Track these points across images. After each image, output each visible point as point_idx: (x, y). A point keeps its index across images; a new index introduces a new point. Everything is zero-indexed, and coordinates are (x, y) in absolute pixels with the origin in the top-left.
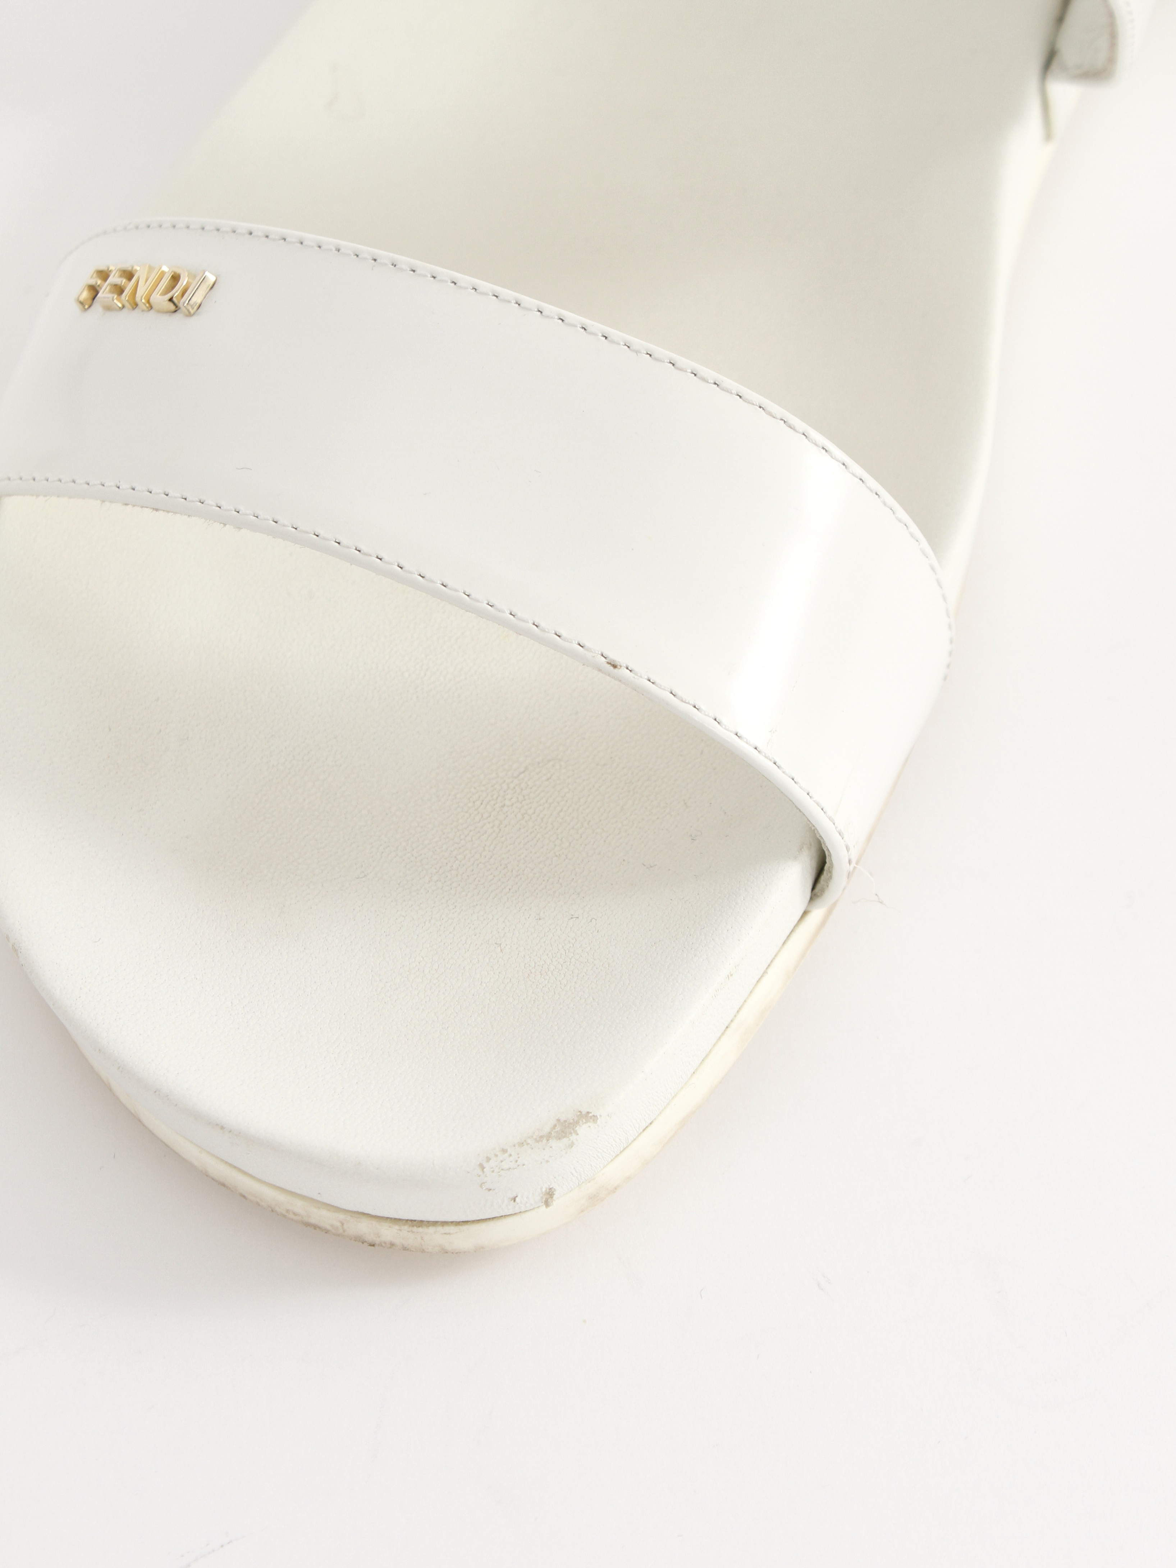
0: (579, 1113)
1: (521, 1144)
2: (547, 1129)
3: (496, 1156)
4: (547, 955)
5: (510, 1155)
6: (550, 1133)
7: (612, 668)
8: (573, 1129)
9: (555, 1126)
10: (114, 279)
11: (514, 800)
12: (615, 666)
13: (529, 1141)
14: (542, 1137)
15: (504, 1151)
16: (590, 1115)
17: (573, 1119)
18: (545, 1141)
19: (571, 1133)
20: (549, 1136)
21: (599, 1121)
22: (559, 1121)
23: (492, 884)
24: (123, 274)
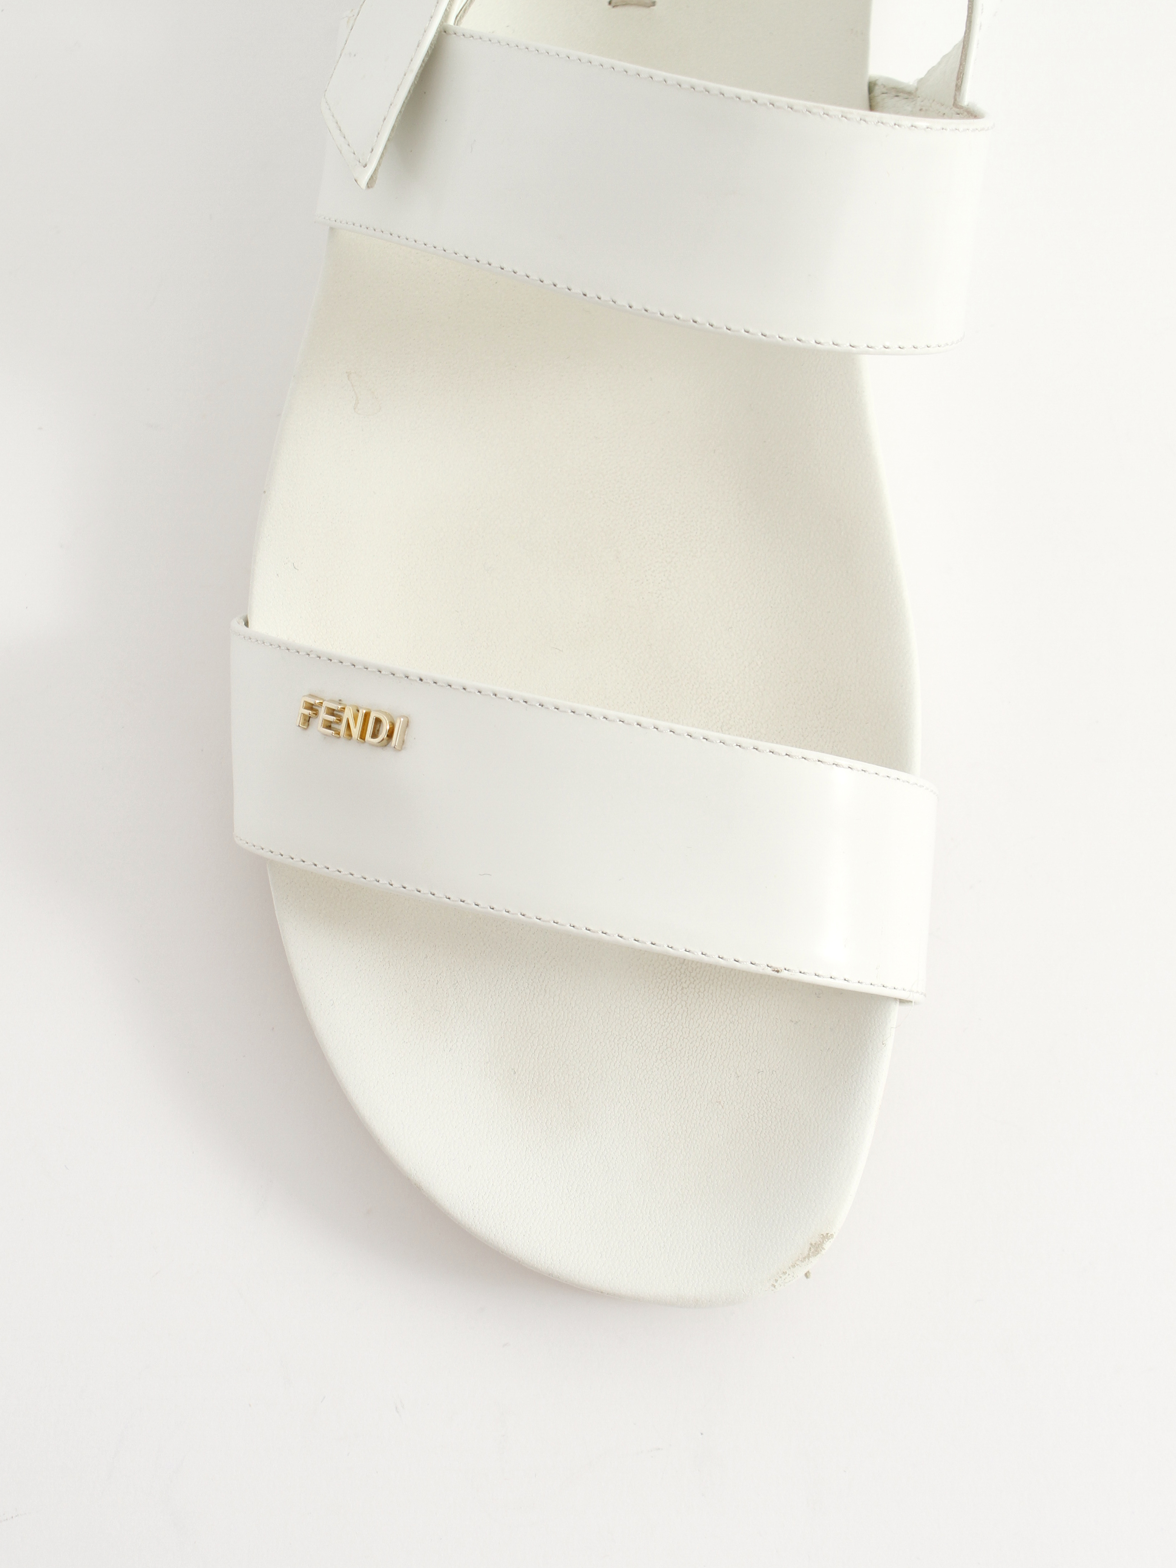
0: (822, 1236)
1: (793, 1266)
2: (806, 1253)
3: (781, 1277)
4: (754, 1105)
5: (789, 1275)
6: (809, 1254)
7: (776, 973)
8: (822, 1248)
9: (810, 1248)
10: (323, 715)
11: (688, 982)
12: (778, 971)
13: (798, 1263)
14: (804, 1258)
15: (785, 1273)
16: (829, 1235)
17: (820, 1241)
18: (807, 1260)
19: (821, 1250)
20: (808, 1256)
21: (835, 1236)
22: (811, 1244)
23: (697, 1054)
24: (332, 712)
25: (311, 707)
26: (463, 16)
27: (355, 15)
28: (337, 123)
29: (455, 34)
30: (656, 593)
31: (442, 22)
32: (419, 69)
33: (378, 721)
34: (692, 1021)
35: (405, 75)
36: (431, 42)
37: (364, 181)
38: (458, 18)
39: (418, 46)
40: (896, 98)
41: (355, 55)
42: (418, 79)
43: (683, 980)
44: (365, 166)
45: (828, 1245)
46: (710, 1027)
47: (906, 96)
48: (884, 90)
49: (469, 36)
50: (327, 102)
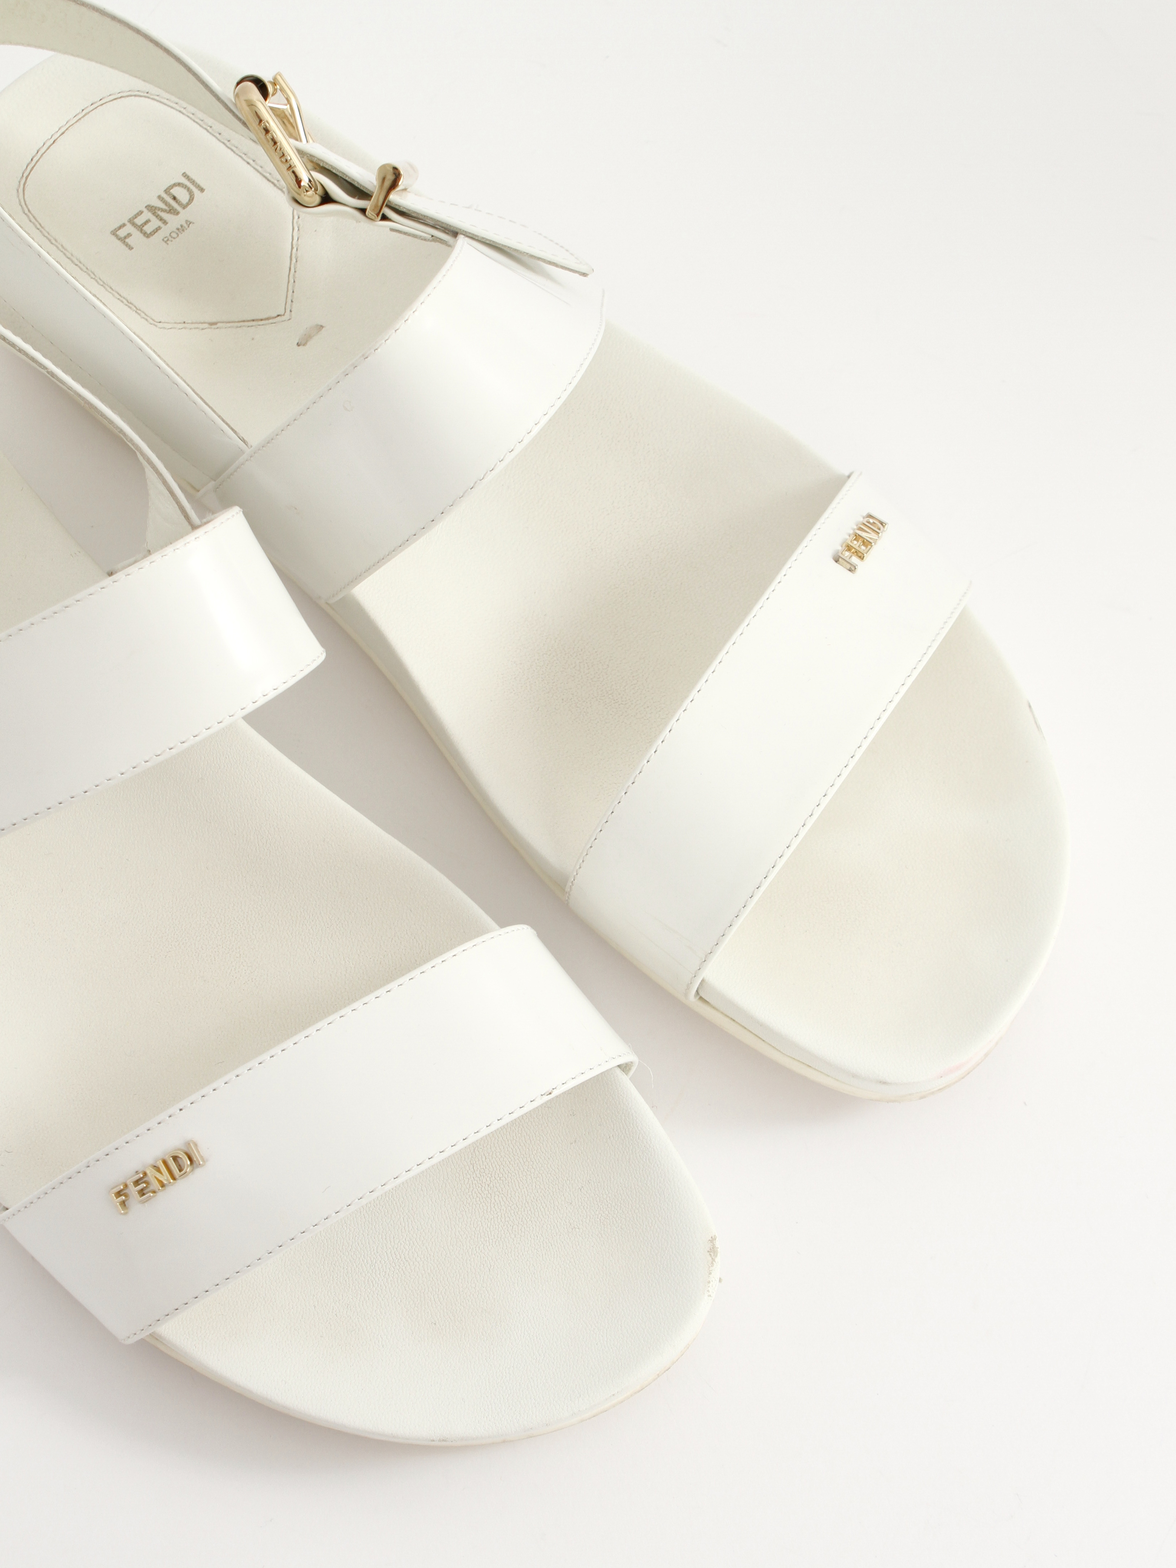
0: (710, 1241)
2: (710, 1259)
6: (712, 1259)
8: (716, 1248)
9: (710, 1254)
10: (133, 1190)
14: (712, 1263)
16: (713, 1237)
17: (711, 1245)
18: (714, 1262)
19: (717, 1250)
20: (713, 1260)
21: (717, 1236)
22: (708, 1252)
23: (534, 1214)
24: (137, 1183)
25: (119, 1194)
30: (249, 980)
33: (175, 1158)
34: (512, 1198)
43: (484, 1180)
45: (718, 1244)
46: (526, 1192)
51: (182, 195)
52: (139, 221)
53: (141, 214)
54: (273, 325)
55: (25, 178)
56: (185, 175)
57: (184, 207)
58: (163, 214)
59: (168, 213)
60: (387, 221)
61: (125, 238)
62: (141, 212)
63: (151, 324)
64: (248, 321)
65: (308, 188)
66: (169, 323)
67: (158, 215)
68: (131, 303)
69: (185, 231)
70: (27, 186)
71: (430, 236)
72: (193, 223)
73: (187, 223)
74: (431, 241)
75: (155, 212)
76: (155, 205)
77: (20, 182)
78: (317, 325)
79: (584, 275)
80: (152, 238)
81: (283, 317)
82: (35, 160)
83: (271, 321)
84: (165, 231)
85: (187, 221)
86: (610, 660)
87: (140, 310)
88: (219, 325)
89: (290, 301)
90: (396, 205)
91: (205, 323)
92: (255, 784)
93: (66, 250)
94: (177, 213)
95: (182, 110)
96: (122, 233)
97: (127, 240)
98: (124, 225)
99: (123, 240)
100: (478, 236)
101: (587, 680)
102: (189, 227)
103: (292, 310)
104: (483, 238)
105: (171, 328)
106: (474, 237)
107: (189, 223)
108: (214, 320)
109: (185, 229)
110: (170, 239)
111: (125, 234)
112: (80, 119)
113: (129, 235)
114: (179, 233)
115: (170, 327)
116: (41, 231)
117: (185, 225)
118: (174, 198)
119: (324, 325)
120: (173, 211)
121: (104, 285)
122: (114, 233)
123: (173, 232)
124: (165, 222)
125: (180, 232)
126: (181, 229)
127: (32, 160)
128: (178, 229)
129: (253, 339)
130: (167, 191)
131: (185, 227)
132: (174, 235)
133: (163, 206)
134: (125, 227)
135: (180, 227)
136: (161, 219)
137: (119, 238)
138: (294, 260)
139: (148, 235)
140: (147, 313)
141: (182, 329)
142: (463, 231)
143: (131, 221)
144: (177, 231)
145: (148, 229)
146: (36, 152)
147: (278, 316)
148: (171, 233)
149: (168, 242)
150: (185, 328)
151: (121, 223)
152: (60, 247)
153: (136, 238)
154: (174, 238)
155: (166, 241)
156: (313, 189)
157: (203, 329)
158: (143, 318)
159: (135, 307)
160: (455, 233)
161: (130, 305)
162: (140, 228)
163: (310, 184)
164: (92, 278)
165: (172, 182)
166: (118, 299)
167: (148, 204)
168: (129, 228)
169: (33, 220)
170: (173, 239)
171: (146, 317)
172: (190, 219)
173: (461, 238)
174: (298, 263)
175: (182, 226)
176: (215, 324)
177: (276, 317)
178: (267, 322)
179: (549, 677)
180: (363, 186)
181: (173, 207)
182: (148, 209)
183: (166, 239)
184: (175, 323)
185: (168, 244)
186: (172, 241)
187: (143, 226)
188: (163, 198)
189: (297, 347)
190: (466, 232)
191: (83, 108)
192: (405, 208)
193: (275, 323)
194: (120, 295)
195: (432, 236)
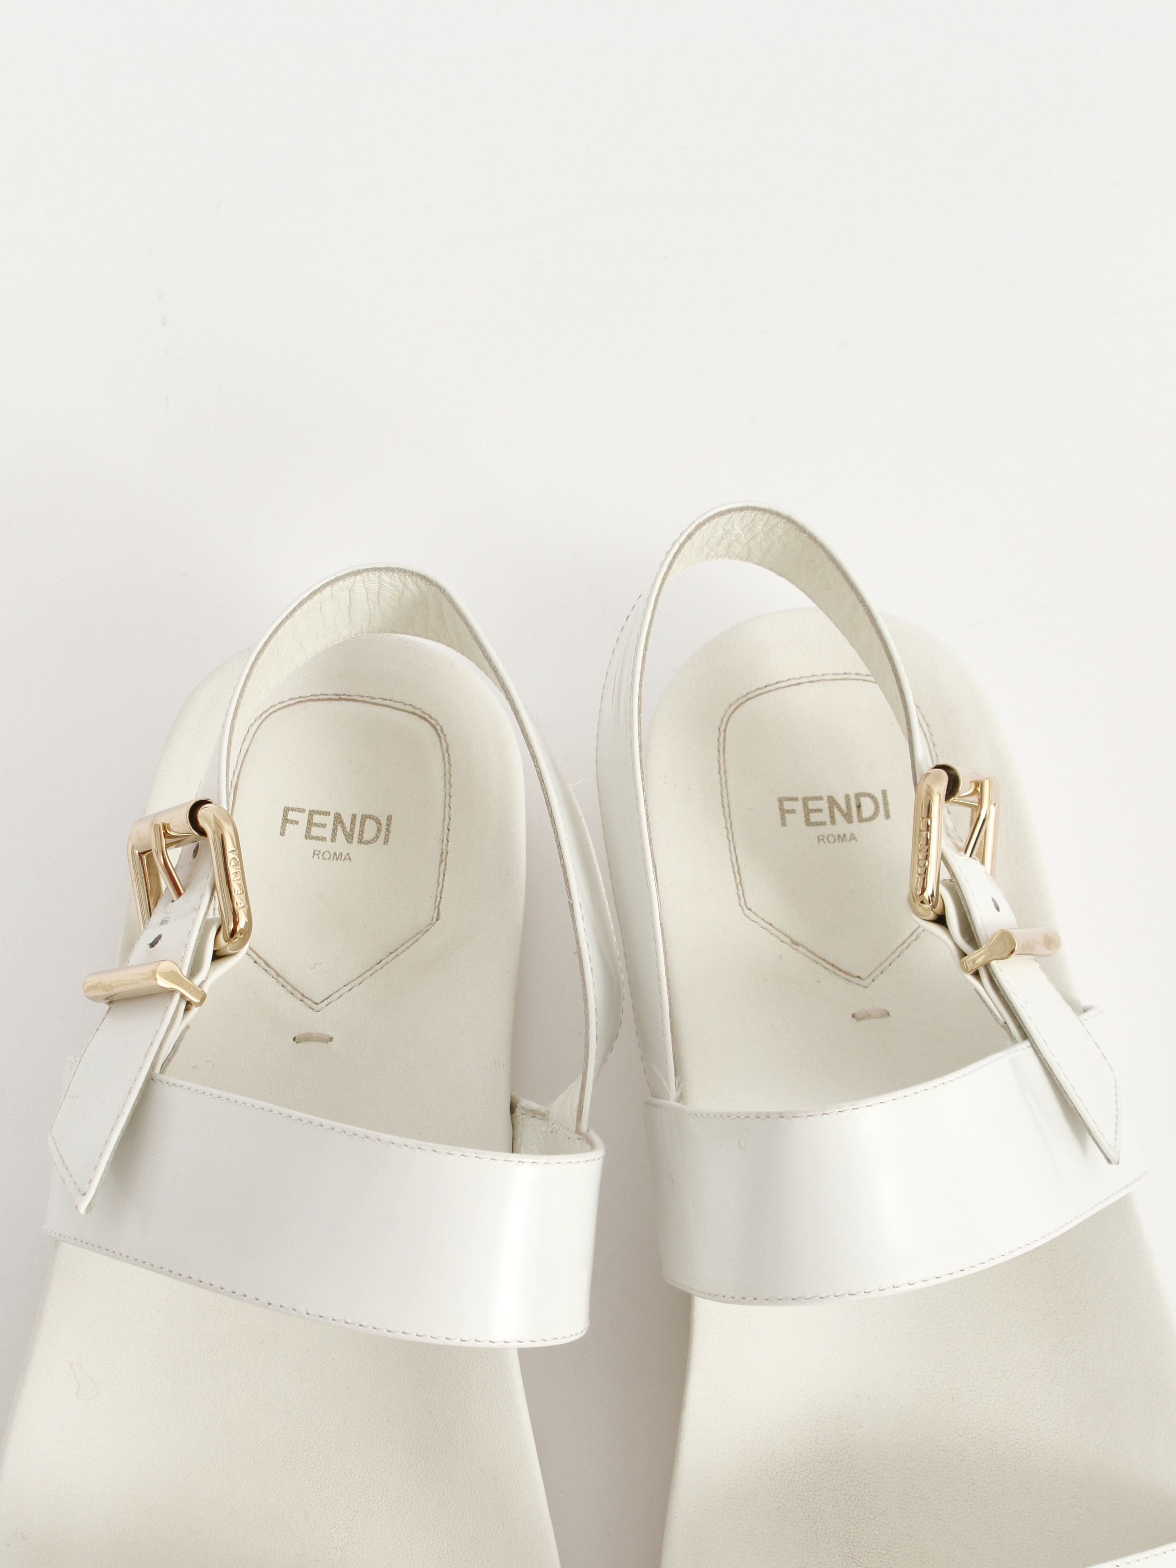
26: (167, 1065)
27: (78, 1062)
28: (61, 1156)
29: (161, 1081)
31: (150, 1072)
32: (130, 1112)
35: (118, 1117)
36: (141, 1089)
37: (82, 1209)
38: (163, 1066)
39: (129, 1093)
40: (533, 1118)
41: (77, 1098)
42: (129, 1120)
44: (84, 1195)
47: (541, 1117)
48: (523, 1112)
49: (172, 1084)
50: (52, 1137)
51: (868, 807)
52: (812, 805)
53: (820, 800)
54: (847, 981)
55: (747, 698)
56: (884, 793)
57: (861, 820)
58: (837, 813)
59: (843, 815)
60: (977, 979)
61: (788, 811)
62: (820, 798)
63: (740, 906)
64: (828, 963)
65: (926, 900)
66: (757, 915)
67: (833, 812)
68: (740, 875)
69: (844, 842)
70: (743, 707)
71: (1003, 1022)
72: (857, 840)
73: (851, 836)
74: (1001, 1026)
75: (833, 807)
76: (838, 800)
77: (738, 699)
78: (885, 1010)
79: (1109, 1161)
80: (811, 828)
81: (861, 981)
82: (768, 688)
83: (848, 977)
84: (828, 829)
85: (852, 834)
86: (881, 1514)
87: (742, 887)
88: (800, 948)
89: (880, 971)
90: (993, 973)
91: (789, 937)
92: (477, 1384)
93: (726, 787)
94: (850, 821)
95: (928, 734)
96: (788, 805)
97: (787, 815)
98: (796, 799)
99: (783, 812)
100: (1041, 1054)
101: (846, 1516)
102: (850, 841)
103: (875, 981)
104: (1045, 1060)
105: (755, 922)
106: (1038, 1053)
107: (853, 837)
108: (799, 940)
109: (845, 840)
110: (825, 840)
111: (791, 808)
112: (836, 680)
113: (793, 811)
114: (837, 840)
115: (754, 920)
116: (719, 756)
117: (848, 837)
118: (859, 807)
119: (890, 1014)
120: (848, 817)
121: (731, 842)
122: (781, 801)
123: (833, 836)
124: (833, 822)
125: (839, 840)
126: (842, 838)
127: (766, 686)
128: (839, 836)
129: (818, 982)
130: (858, 796)
131: (846, 838)
132: (831, 839)
133: (843, 806)
134: (796, 802)
135: (842, 836)
136: (832, 817)
137: (782, 808)
138: (914, 937)
139: (808, 822)
140: (745, 893)
141: (764, 928)
142: (1033, 1039)
143: (805, 801)
144: (836, 837)
145: (814, 817)
146: (775, 682)
147: (858, 977)
148: (830, 835)
149: (821, 842)
150: (767, 930)
151: (794, 795)
152: (724, 780)
153: (796, 820)
154: (829, 842)
155: (820, 839)
156: (931, 904)
157: (782, 941)
158: (738, 895)
159: (741, 880)
160: (1025, 1035)
161: (737, 876)
162: (808, 812)
163: (930, 898)
164: (726, 828)
165: (869, 791)
166: (732, 863)
167: (833, 795)
168: (798, 806)
169: (721, 741)
170: (827, 842)
171: (741, 896)
172: (856, 835)
173: (1027, 1043)
174: (916, 942)
175: (844, 836)
176: (797, 944)
177: (854, 977)
178: (844, 975)
179: (815, 1486)
180: (977, 935)
181: (851, 813)
182: (829, 800)
183: (821, 838)
184: (763, 919)
185: (819, 843)
186: (825, 843)
187: (812, 812)
188: (849, 800)
189: (851, 1017)
190: (1034, 1042)
191: (846, 672)
192: (998, 981)
193: (850, 981)
194: (737, 860)
195: (1005, 1023)
